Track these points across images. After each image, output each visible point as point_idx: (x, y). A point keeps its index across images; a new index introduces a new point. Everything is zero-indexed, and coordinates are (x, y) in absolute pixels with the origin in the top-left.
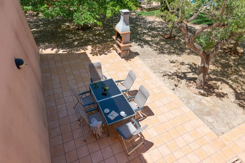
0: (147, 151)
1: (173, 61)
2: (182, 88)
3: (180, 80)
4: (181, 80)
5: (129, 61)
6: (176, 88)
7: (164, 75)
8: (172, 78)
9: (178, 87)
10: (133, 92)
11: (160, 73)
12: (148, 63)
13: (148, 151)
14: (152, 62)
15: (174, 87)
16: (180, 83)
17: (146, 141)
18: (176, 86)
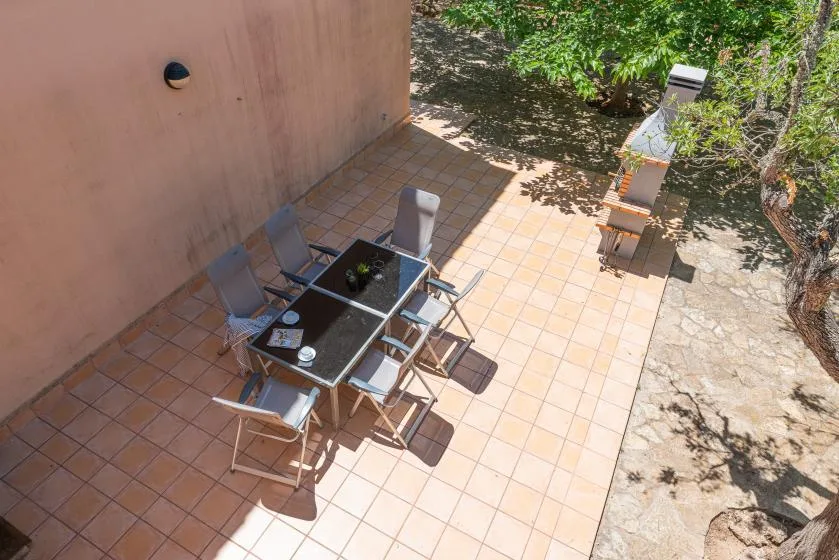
0: (275, 513)
1: (816, 397)
2: (680, 508)
3: (728, 477)
4: (734, 482)
5: (609, 275)
6: (655, 481)
7: (675, 408)
8: (696, 440)
9: (665, 489)
10: (480, 361)
11: (671, 388)
12: (679, 326)
13: (281, 516)
14: (702, 335)
15: (653, 472)
16: (703, 484)
17: (312, 492)
18: (668, 476)
